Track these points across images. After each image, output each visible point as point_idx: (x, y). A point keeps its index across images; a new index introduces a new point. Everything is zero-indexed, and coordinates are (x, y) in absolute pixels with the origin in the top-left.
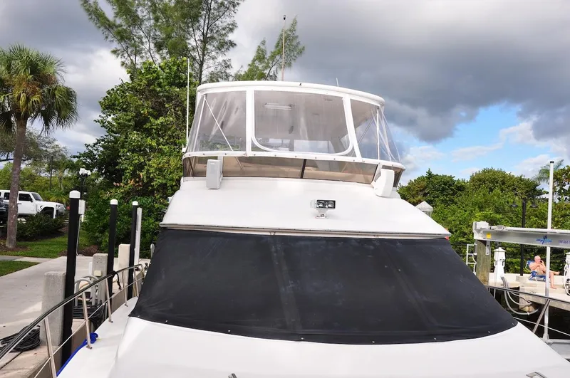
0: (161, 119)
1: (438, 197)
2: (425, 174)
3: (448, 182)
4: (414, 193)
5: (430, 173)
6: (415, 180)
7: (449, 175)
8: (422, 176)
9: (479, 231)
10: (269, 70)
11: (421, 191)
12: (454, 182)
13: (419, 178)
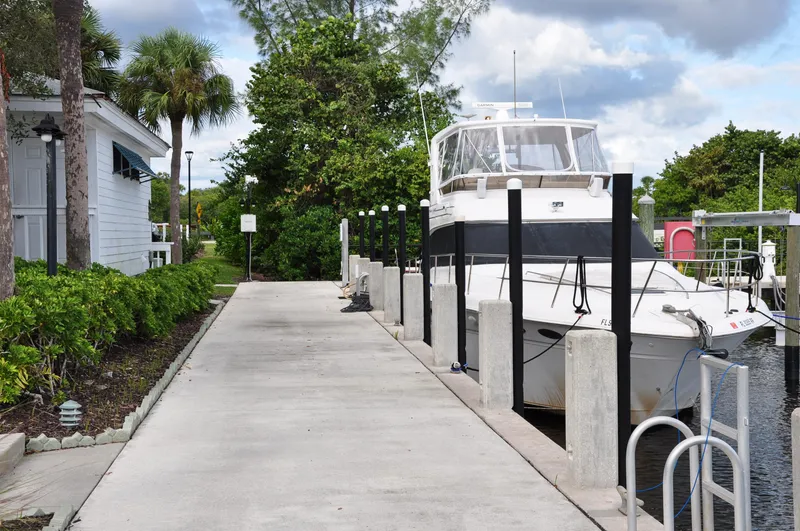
0: (333, 105)
1: (747, 172)
2: (723, 132)
3: (767, 143)
4: (701, 167)
5: (731, 129)
6: (704, 145)
7: (768, 129)
8: (718, 137)
9: (697, 219)
10: (459, 16)
11: (715, 163)
12: (778, 142)
13: (712, 141)
